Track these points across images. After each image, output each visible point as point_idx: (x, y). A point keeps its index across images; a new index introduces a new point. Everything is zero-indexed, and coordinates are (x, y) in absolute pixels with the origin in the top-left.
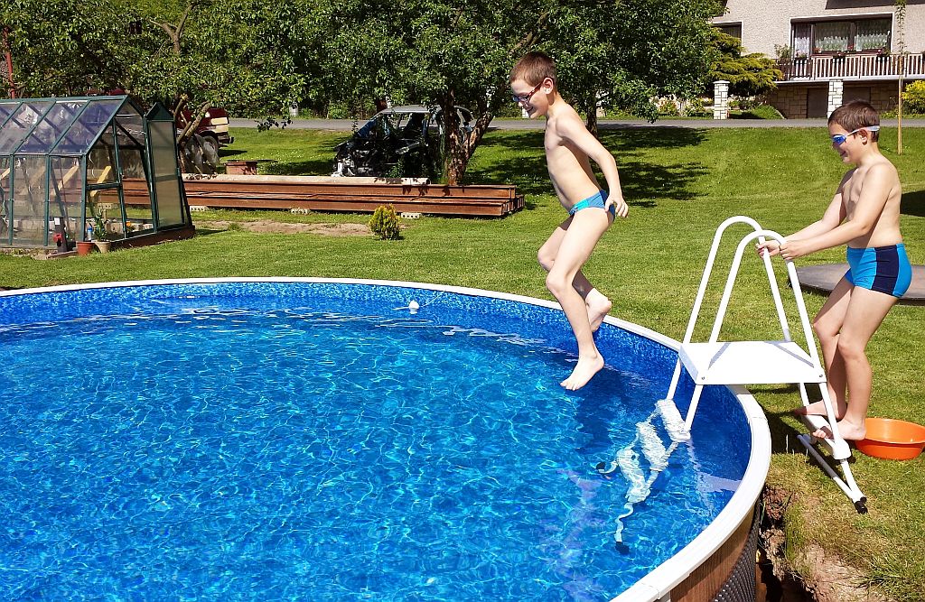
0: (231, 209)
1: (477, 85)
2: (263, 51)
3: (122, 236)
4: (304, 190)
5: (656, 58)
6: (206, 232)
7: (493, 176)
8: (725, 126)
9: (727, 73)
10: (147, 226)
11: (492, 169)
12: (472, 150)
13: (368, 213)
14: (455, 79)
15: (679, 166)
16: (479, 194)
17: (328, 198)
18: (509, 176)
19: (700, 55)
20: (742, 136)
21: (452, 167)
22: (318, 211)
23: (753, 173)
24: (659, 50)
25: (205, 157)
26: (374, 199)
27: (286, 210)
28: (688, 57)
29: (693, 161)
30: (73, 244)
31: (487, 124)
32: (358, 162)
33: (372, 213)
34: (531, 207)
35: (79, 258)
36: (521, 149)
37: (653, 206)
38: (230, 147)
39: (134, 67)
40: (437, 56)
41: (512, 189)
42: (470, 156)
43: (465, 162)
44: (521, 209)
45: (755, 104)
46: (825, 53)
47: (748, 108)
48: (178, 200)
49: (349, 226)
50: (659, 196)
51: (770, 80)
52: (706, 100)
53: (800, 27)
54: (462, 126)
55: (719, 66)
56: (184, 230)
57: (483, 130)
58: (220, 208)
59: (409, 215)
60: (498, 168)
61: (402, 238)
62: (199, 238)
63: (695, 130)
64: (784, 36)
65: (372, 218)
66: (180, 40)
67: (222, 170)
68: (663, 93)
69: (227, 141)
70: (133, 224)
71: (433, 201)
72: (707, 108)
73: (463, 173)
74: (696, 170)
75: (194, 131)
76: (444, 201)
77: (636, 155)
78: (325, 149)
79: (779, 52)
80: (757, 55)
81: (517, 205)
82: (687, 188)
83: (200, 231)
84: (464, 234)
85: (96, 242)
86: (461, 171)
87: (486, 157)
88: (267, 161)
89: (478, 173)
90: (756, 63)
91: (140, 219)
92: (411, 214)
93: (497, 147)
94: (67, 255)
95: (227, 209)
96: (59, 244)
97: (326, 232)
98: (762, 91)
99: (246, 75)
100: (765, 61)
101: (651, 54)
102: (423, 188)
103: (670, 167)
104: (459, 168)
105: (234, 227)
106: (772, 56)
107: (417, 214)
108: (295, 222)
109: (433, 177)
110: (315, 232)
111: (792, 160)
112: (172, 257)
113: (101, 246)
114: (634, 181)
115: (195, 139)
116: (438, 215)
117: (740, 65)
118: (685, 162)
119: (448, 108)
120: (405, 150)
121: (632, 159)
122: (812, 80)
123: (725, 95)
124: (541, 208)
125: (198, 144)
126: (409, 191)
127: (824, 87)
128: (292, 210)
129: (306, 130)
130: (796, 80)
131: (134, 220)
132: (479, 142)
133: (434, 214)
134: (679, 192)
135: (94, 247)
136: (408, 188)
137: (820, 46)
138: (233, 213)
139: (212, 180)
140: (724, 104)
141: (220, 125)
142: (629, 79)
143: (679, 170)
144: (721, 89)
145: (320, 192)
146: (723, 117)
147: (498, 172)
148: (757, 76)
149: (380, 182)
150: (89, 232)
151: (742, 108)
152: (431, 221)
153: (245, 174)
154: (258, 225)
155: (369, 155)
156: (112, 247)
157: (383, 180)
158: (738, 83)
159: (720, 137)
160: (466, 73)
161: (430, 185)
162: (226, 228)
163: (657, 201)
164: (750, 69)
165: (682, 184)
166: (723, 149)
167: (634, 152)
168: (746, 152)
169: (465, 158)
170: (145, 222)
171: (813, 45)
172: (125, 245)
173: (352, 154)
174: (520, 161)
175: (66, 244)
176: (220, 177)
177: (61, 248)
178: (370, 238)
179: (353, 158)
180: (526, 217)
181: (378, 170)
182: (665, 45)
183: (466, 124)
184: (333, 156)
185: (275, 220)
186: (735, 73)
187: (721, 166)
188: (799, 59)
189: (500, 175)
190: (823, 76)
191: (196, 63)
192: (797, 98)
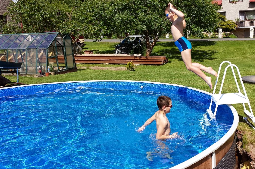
0: (86, 63)
1: (155, 29)
2: (95, 20)
3: (57, 71)
4: (107, 58)
5: (203, 21)
6: (80, 70)
7: (159, 54)
8: (222, 40)
9: (222, 25)
10: (64, 68)
11: (159, 52)
12: (153, 47)
13: (125, 64)
14: (149, 27)
15: (210, 51)
16: (156, 59)
17: (114, 60)
18: (163, 54)
19: (215, 20)
20: (226, 43)
21: (148, 51)
22: (111, 64)
23: (230, 52)
24: (204, 19)
25: (78, 49)
26: (127, 60)
27: (102, 64)
28: (212, 21)
29: (213, 49)
30: (44, 73)
31: (157, 40)
32: (122, 50)
33: (127, 64)
34: (170, 62)
35: (46, 77)
36: (166, 47)
37: (203, 61)
38: (85, 47)
39: (58, 25)
40: (144, 21)
41: (165, 57)
42: (153, 48)
43: (152, 50)
44: (167, 63)
45: (230, 34)
46: (248, 20)
47: (228, 35)
48: (73, 61)
49: (120, 68)
50: (205, 59)
51: (233, 27)
52: (216, 33)
53: (242, 13)
54: (150, 40)
55: (220, 24)
56: (75, 69)
57: (156, 41)
58: (83, 63)
59: (137, 65)
60: (160, 52)
61: (135, 71)
62: (78, 71)
63: (214, 41)
64: (237, 15)
65: (126, 66)
66: (71, 17)
67: (83, 53)
68: (205, 31)
69: (84, 45)
70: (60, 68)
71: (143, 61)
72: (216, 35)
73: (151, 53)
74: (215, 52)
75: (75, 42)
76: (146, 61)
77: (198, 48)
78: (112, 47)
79: (236, 20)
80: (230, 21)
81: (166, 62)
82: (212, 57)
83: (79, 69)
84: (152, 69)
85: (51, 72)
86: (151, 52)
87: (157, 49)
88: (96, 50)
89: (155, 53)
90: (230, 23)
91: (62, 67)
92: (137, 64)
93: (160, 46)
94: (42, 76)
95: (85, 63)
96: (40, 73)
97: (114, 69)
98: (231, 30)
99: (90, 26)
100: (232, 22)
101: (202, 20)
102: (140, 57)
103: (207, 51)
104: (150, 52)
105: (88, 68)
106: (234, 21)
107: (139, 64)
108: (105, 67)
109: (142, 54)
110: (111, 69)
111: (240, 49)
112: (72, 76)
113: (52, 73)
114: (198, 55)
115: (76, 44)
116: (144, 65)
117: (225, 23)
118: (211, 50)
119: (147, 35)
120: (135, 47)
121: (197, 49)
122: (245, 27)
123: (221, 31)
124: (173, 62)
125: (76, 46)
126: (136, 58)
127: (248, 30)
128: (104, 64)
129: (106, 42)
130: (241, 27)
131: (60, 67)
132: (155, 45)
133: (143, 64)
134: (210, 58)
135: (50, 74)
136: (136, 57)
137: (247, 18)
138: (87, 65)
139: (81, 55)
140: (221, 34)
141: (82, 41)
142: (196, 27)
143: (210, 52)
144: (220, 30)
145: (111, 59)
146: (221, 38)
147: (160, 53)
148: (230, 26)
149: (128, 56)
150: (48, 70)
151: (226, 35)
152: (143, 66)
153: (89, 54)
154: (94, 68)
155: (124, 49)
156: (55, 74)
157: (129, 55)
158: (225, 28)
159: (221, 43)
160: (152, 25)
161: (142, 56)
162: (85, 69)
163: (204, 60)
164: (228, 24)
165: (211, 56)
166: (221, 46)
167: (197, 47)
168: (228, 47)
169: (151, 49)
170: (63, 67)
171: (245, 18)
172: (58, 73)
173: (120, 48)
174: (166, 50)
175: (42, 73)
176: (83, 55)
177: (41, 74)
178: (126, 71)
179: (120, 49)
180: (168, 65)
181: (127, 52)
182: (205, 18)
183: (151, 40)
184: (114, 49)
185: (99, 66)
186: (224, 26)
187: (221, 51)
188: (241, 22)
189: (161, 54)
190: (248, 26)
191: (76, 23)
192: (241, 32)
